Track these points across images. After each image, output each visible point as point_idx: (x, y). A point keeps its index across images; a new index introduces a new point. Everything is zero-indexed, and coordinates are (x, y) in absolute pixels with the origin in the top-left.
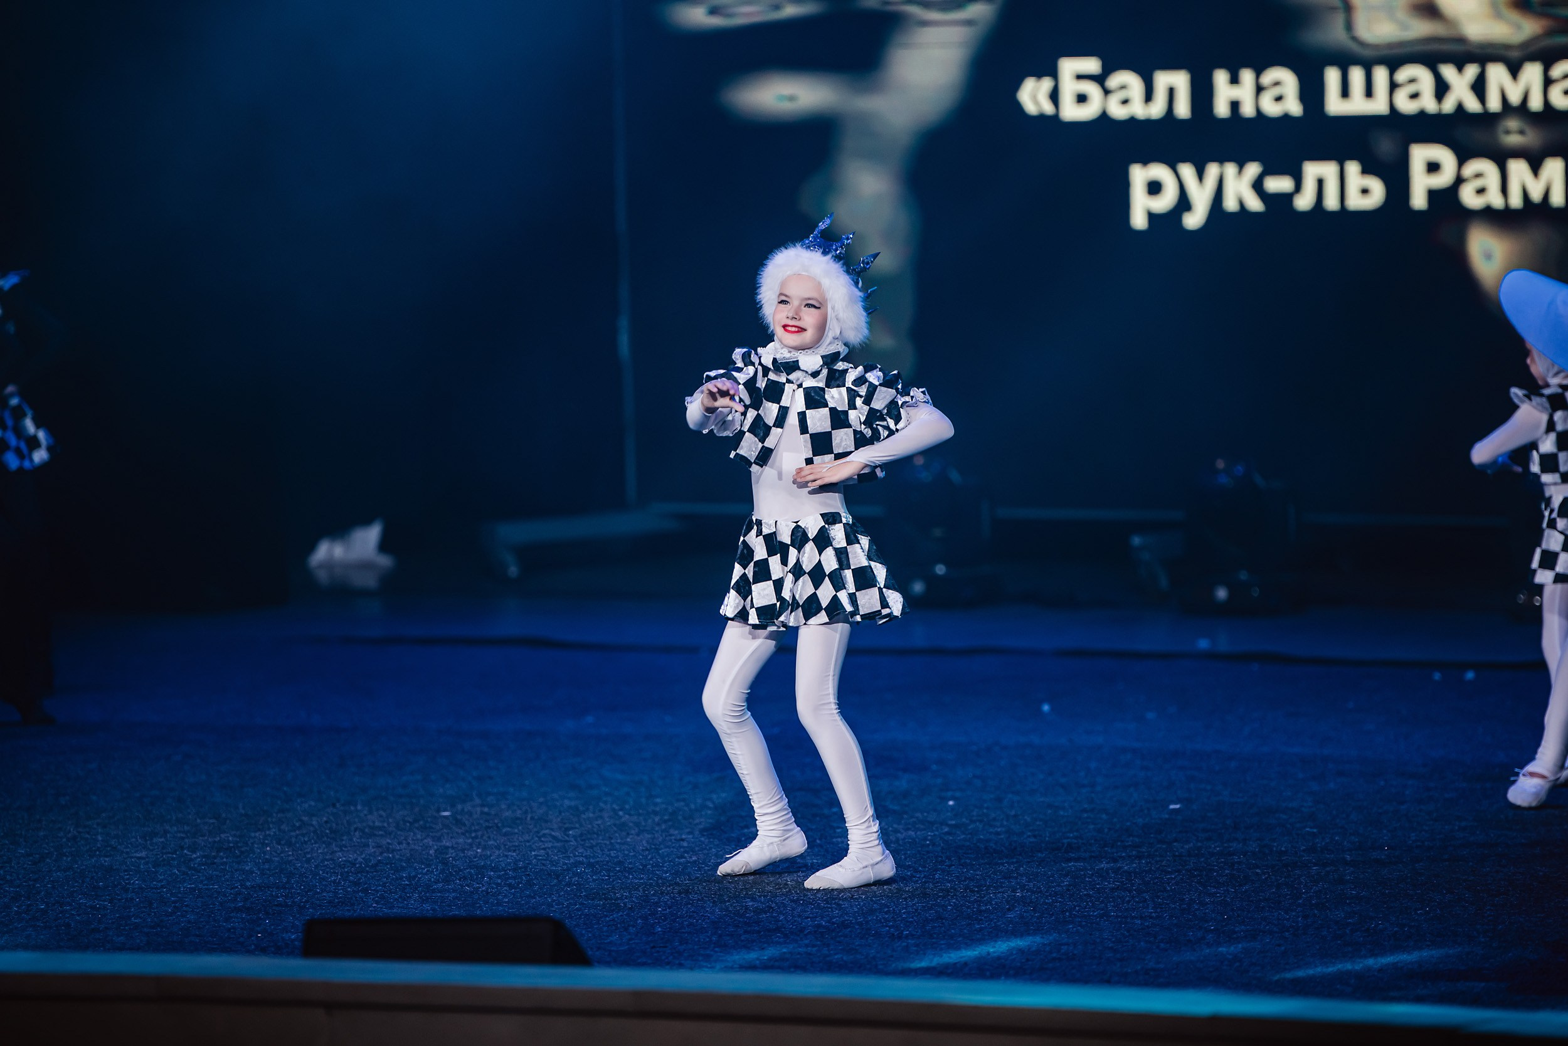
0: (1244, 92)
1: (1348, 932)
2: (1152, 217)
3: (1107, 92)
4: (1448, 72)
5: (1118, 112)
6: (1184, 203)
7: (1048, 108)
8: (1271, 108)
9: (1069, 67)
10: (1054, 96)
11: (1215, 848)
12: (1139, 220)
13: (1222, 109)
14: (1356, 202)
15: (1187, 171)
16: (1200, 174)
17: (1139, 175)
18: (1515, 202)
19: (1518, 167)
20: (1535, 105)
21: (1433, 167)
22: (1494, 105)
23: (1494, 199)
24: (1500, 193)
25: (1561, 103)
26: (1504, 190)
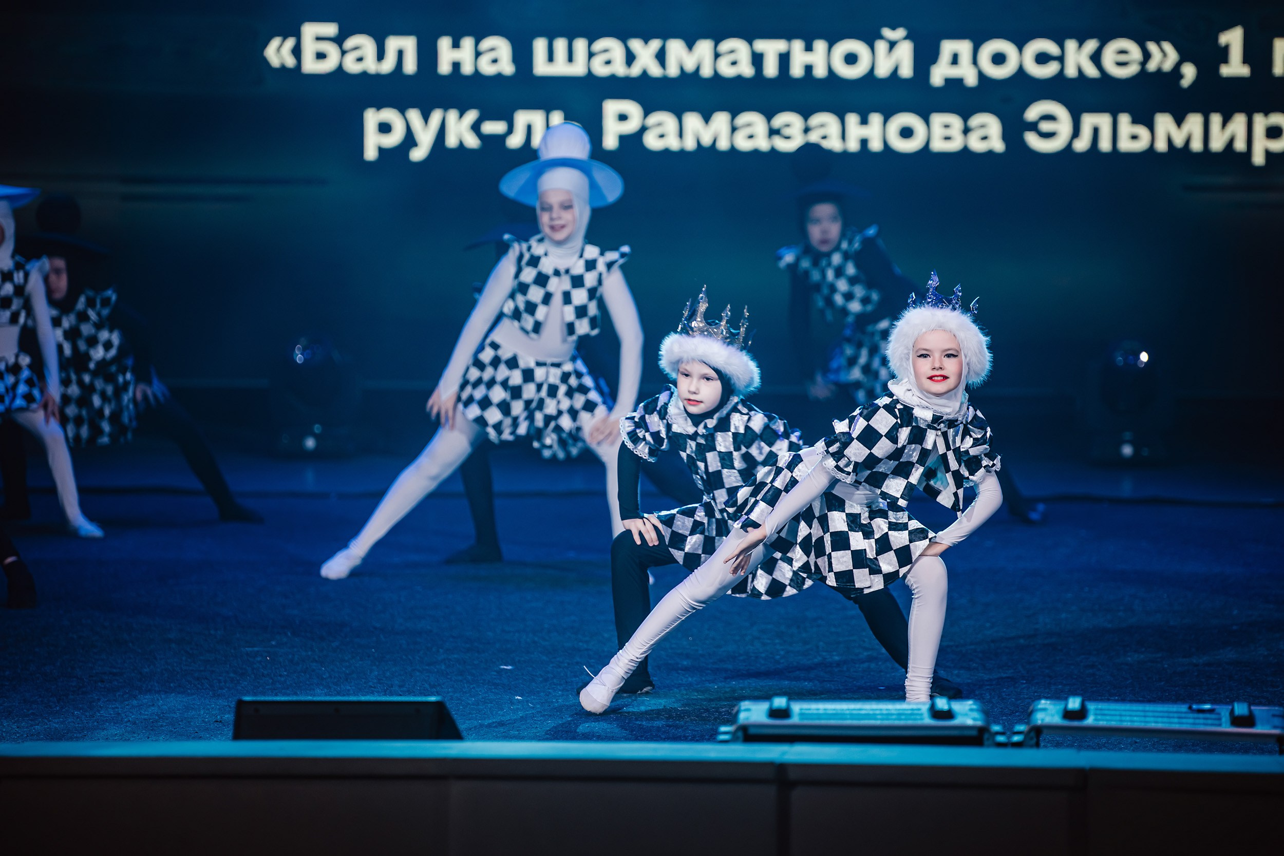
0: (465, 54)
2: (381, 151)
3: (344, 51)
4: (635, 44)
5: (352, 67)
6: (410, 141)
7: (291, 63)
8: (487, 69)
9: (311, 30)
10: (297, 52)
12: (371, 154)
13: (445, 68)
15: (414, 115)
16: (426, 118)
17: (372, 118)
18: (690, 144)
19: (692, 120)
20: (706, 72)
21: (623, 117)
22: (673, 71)
23: (673, 143)
24: (678, 139)
25: (727, 70)
26: (681, 135)
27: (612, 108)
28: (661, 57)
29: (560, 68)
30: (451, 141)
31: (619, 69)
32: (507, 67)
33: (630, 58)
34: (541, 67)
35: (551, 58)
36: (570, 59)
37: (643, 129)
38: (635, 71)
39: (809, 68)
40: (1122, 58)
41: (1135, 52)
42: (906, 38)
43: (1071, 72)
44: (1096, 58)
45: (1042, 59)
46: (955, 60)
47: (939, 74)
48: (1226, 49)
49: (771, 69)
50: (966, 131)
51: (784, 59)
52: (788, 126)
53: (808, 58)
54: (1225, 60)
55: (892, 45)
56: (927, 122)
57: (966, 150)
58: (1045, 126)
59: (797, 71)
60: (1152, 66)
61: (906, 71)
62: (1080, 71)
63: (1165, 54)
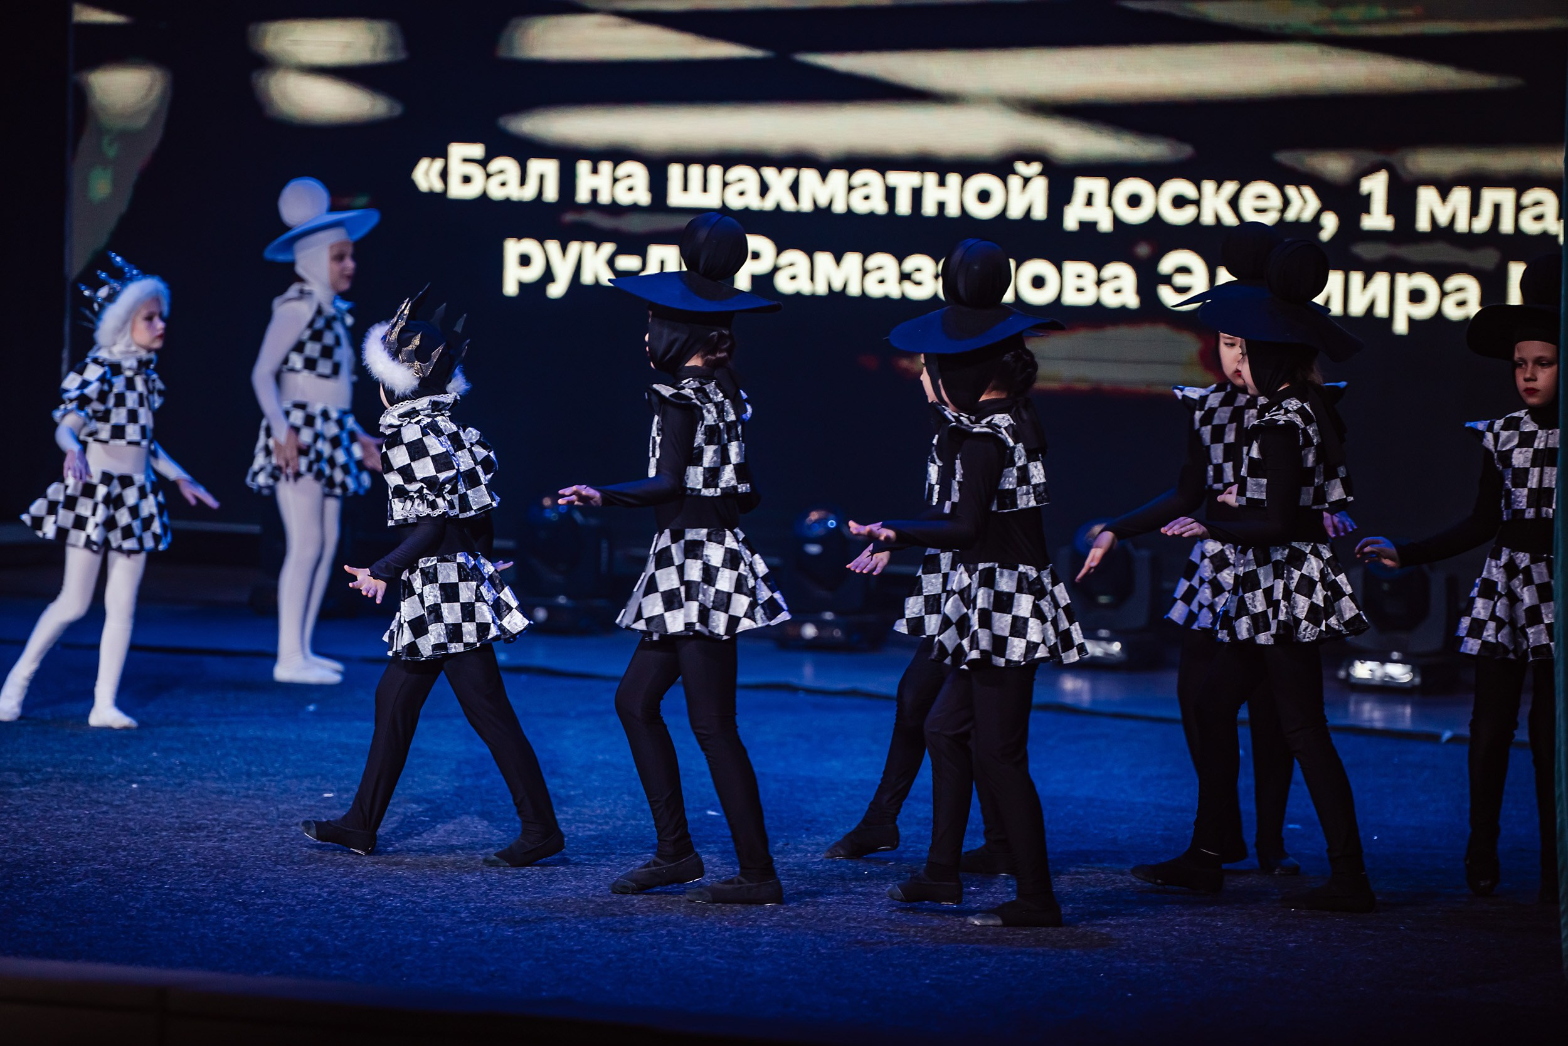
0: (603, 182)
2: (522, 286)
3: (488, 176)
4: (769, 173)
5: (497, 193)
6: (548, 276)
7: (438, 186)
8: (624, 197)
9: (458, 151)
10: (444, 175)
12: (510, 288)
13: (583, 196)
15: (553, 246)
16: (564, 249)
17: (513, 248)
18: (821, 289)
19: (824, 259)
20: (839, 208)
22: (806, 206)
23: (804, 286)
24: (809, 281)
25: (861, 207)
26: (812, 277)
28: (795, 188)
29: (695, 198)
30: (587, 278)
31: (753, 201)
32: (643, 197)
33: (764, 189)
34: (676, 197)
35: (686, 186)
36: (705, 188)
37: (776, 269)
38: (768, 204)
39: (941, 206)
40: (1261, 204)
41: (1274, 197)
42: (1040, 174)
43: (1208, 219)
44: (1234, 203)
45: (1179, 202)
46: (1089, 202)
47: (1073, 217)
48: (1369, 196)
49: (904, 207)
50: (1100, 282)
51: (917, 194)
52: (918, 270)
53: (941, 194)
54: (1367, 211)
55: (1026, 180)
56: (1060, 270)
57: (1098, 304)
58: (1180, 280)
59: (929, 209)
60: (1291, 215)
61: (1040, 213)
62: (1218, 218)
63: (1305, 202)
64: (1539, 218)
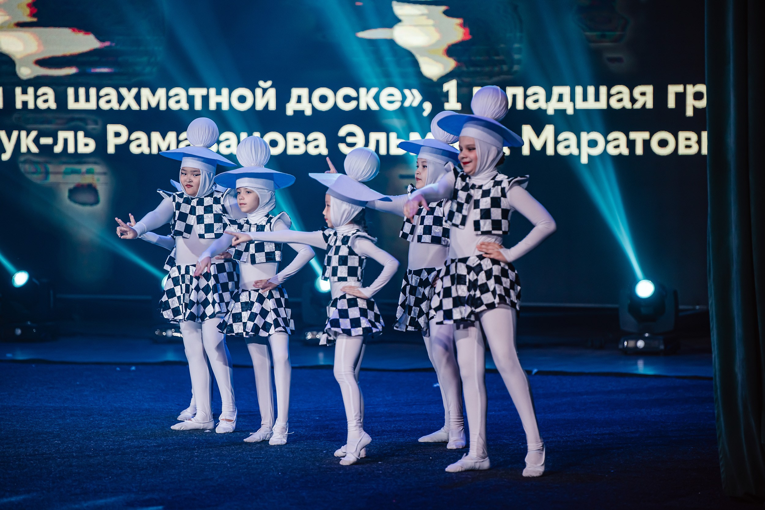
0: (29, 97)
1: (73, 489)
4: (124, 91)
8: (42, 106)
11: (12, 452)
13: (19, 105)
14: (82, 149)
15: (3, 133)
16: (9, 136)
18: (155, 151)
19: (156, 136)
20: (163, 107)
21: (117, 135)
22: (144, 107)
23: (145, 150)
24: (148, 147)
25: (175, 107)
26: (150, 145)
27: (112, 129)
28: (138, 98)
29: (82, 105)
30: (24, 149)
31: (115, 105)
33: (121, 99)
34: (72, 105)
35: (77, 100)
36: (88, 100)
37: (129, 142)
38: (124, 107)
39: (219, 105)
40: (391, 98)
41: (398, 95)
42: (272, 87)
43: (363, 107)
44: (376, 98)
45: (347, 99)
46: (299, 100)
47: (291, 108)
48: (448, 92)
49: (198, 106)
50: (306, 142)
51: (205, 99)
53: (219, 99)
54: (447, 100)
55: (265, 91)
56: (285, 137)
57: (306, 154)
58: (350, 140)
59: (212, 106)
60: (407, 104)
61: (272, 107)
62: (368, 107)
63: (414, 97)
64: (536, 101)
